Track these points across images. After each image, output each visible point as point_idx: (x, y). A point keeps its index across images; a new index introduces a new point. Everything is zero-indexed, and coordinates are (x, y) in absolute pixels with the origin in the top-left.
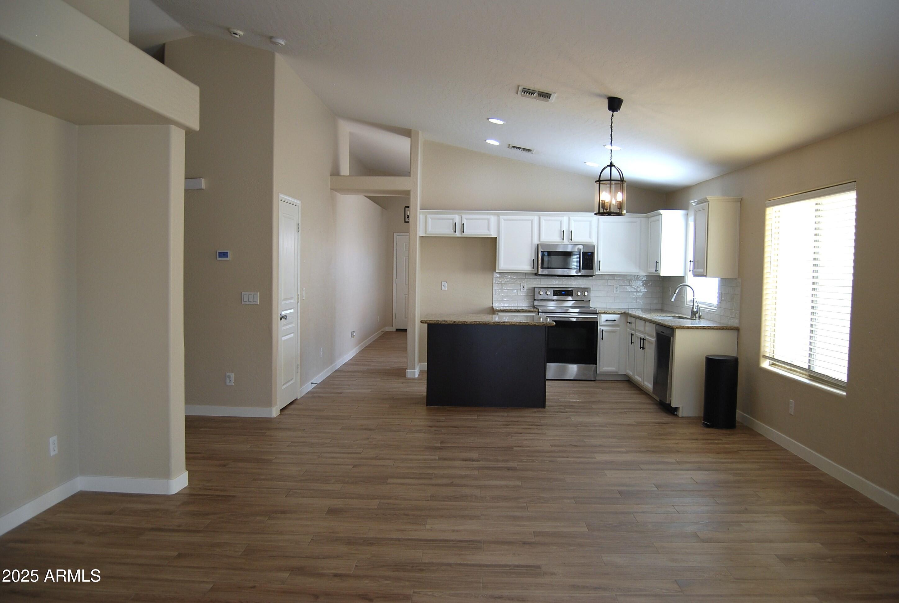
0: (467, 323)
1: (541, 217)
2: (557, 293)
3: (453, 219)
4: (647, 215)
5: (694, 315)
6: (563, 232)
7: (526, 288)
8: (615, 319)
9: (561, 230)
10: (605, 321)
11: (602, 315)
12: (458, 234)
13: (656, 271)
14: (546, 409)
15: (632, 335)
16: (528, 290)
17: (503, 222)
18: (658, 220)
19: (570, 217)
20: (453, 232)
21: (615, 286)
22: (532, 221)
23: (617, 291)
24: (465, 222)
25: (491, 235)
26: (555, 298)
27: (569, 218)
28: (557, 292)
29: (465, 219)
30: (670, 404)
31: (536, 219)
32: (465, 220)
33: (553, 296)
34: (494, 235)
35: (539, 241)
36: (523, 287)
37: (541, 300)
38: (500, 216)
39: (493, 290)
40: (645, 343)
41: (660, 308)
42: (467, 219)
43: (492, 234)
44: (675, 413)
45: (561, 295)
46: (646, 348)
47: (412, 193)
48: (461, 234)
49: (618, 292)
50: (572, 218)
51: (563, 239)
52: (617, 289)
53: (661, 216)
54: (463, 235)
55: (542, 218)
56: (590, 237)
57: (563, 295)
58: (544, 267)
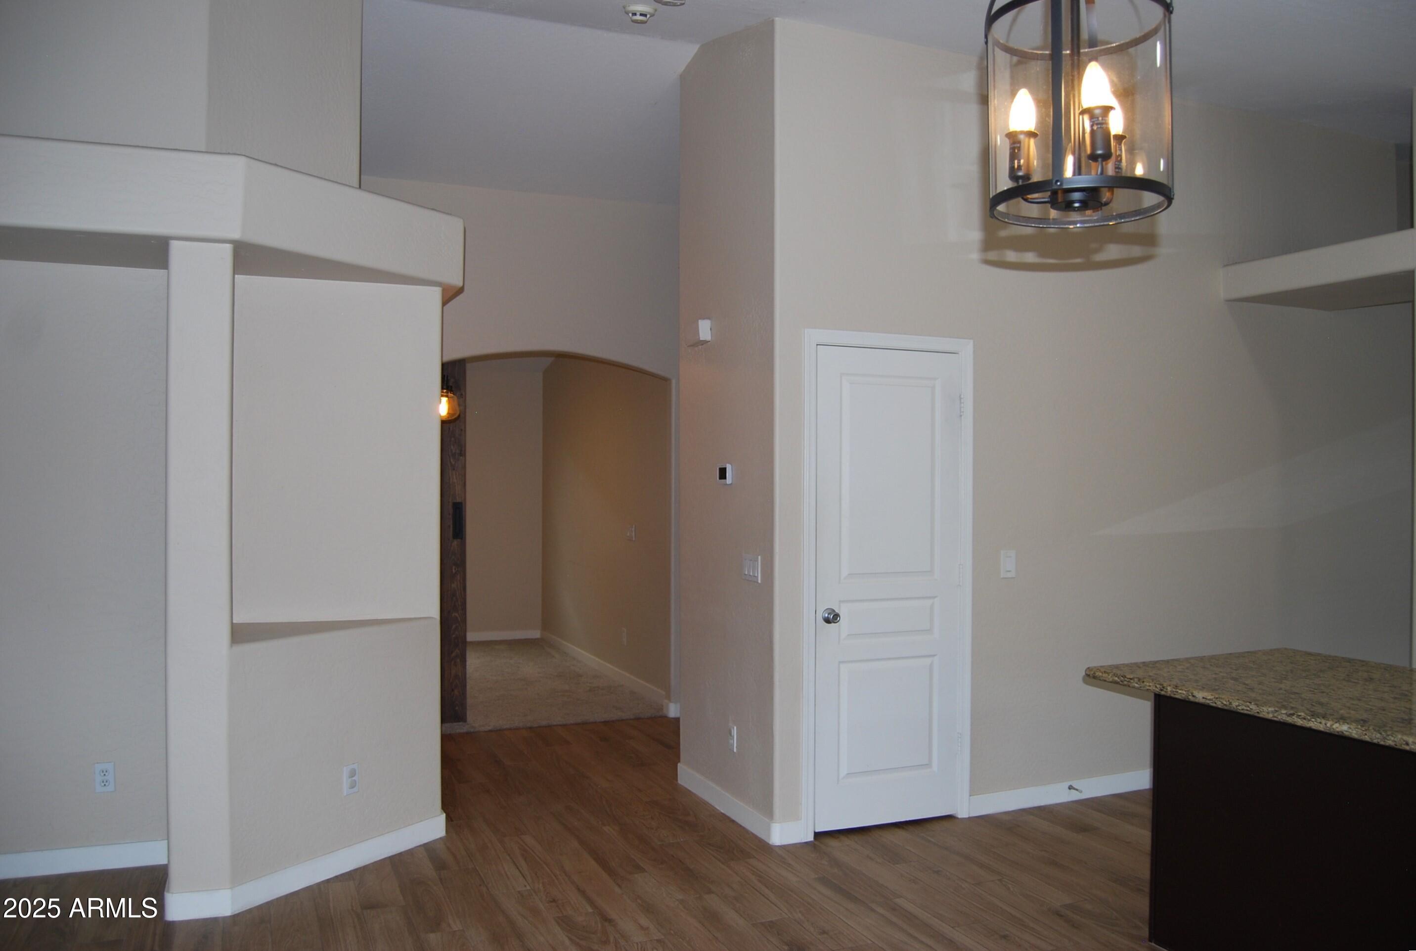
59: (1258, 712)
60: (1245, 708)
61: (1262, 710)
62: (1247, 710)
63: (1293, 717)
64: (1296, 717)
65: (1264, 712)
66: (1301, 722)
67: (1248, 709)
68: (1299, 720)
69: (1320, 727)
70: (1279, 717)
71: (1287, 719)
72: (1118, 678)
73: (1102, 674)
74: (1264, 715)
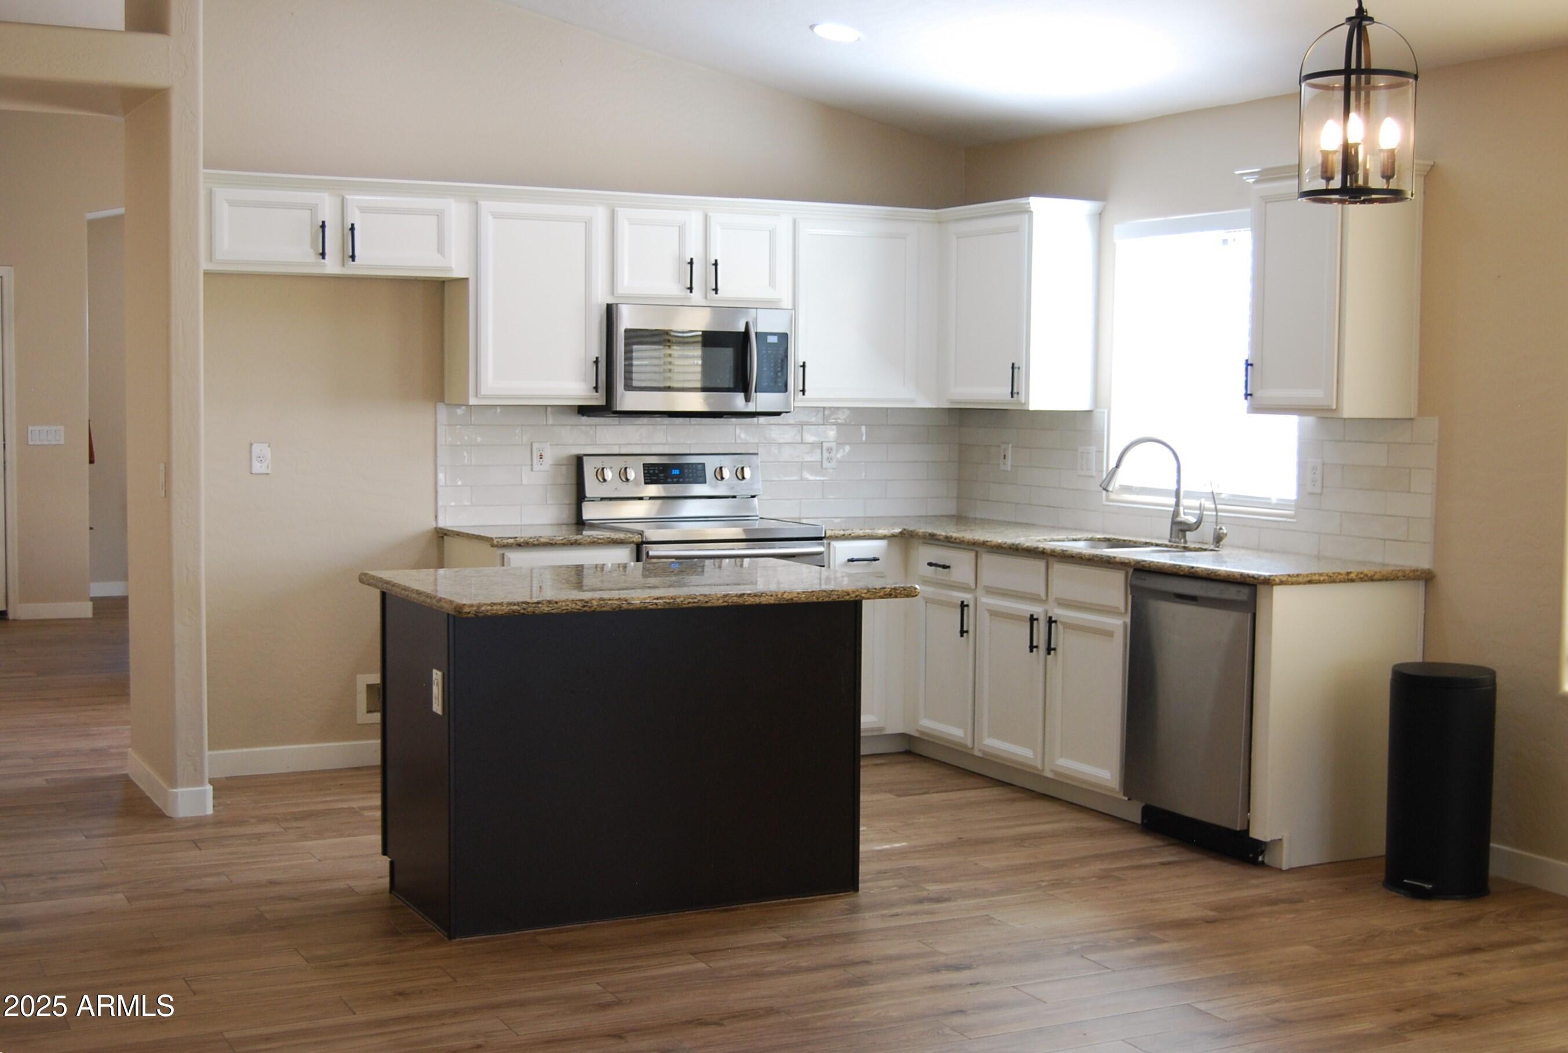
0: (631, 607)
1: (616, 209)
2: (657, 475)
3: (313, 209)
4: (936, 214)
5: (1180, 535)
6: (691, 263)
7: (548, 459)
8: (877, 556)
9: (680, 259)
10: (844, 565)
11: (835, 544)
12: (332, 266)
13: (1012, 397)
14: (860, 892)
15: (963, 606)
16: (557, 464)
17: (489, 226)
18: (1016, 230)
19: (710, 214)
20: (312, 257)
21: (825, 445)
22: (588, 223)
23: (829, 460)
24: (355, 217)
25: (450, 269)
26: (654, 490)
27: (706, 217)
28: (657, 471)
29: (357, 207)
30: (1247, 831)
31: (600, 215)
32: (357, 212)
33: (646, 483)
34: (456, 267)
35: (613, 293)
36: (541, 457)
37: (602, 499)
38: (481, 202)
39: (439, 467)
40: (1057, 634)
41: (954, 512)
42: (363, 210)
43: (453, 266)
44: (1260, 858)
45: (669, 480)
46: (1060, 650)
47: (176, 102)
48: (343, 265)
49: (833, 464)
50: (715, 219)
51: (691, 289)
52: (832, 455)
53: (1027, 216)
54: (352, 269)
55: (622, 214)
56: (772, 282)
57: (675, 480)
58: (635, 384)
59: (707, 602)
60: (692, 601)
61: (711, 599)
62: (694, 603)
63: (745, 597)
64: (748, 596)
65: (713, 600)
66: (753, 600)
67: (696, 600)
68: (751, 598)
69: (771, 600)
70: (730, 601)
71: (738, 601)
72: (519, 606)
73: (492, 606)
74: (713, 603)
